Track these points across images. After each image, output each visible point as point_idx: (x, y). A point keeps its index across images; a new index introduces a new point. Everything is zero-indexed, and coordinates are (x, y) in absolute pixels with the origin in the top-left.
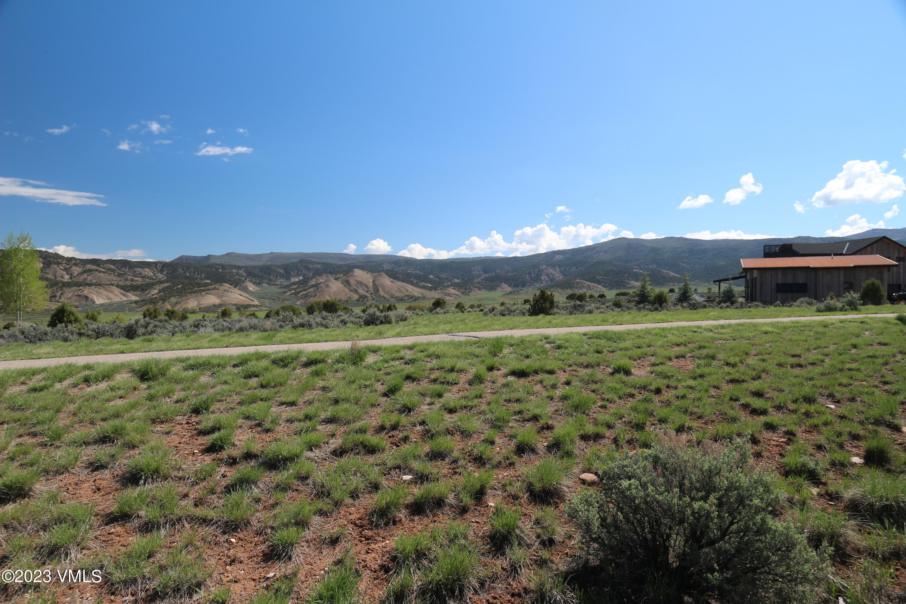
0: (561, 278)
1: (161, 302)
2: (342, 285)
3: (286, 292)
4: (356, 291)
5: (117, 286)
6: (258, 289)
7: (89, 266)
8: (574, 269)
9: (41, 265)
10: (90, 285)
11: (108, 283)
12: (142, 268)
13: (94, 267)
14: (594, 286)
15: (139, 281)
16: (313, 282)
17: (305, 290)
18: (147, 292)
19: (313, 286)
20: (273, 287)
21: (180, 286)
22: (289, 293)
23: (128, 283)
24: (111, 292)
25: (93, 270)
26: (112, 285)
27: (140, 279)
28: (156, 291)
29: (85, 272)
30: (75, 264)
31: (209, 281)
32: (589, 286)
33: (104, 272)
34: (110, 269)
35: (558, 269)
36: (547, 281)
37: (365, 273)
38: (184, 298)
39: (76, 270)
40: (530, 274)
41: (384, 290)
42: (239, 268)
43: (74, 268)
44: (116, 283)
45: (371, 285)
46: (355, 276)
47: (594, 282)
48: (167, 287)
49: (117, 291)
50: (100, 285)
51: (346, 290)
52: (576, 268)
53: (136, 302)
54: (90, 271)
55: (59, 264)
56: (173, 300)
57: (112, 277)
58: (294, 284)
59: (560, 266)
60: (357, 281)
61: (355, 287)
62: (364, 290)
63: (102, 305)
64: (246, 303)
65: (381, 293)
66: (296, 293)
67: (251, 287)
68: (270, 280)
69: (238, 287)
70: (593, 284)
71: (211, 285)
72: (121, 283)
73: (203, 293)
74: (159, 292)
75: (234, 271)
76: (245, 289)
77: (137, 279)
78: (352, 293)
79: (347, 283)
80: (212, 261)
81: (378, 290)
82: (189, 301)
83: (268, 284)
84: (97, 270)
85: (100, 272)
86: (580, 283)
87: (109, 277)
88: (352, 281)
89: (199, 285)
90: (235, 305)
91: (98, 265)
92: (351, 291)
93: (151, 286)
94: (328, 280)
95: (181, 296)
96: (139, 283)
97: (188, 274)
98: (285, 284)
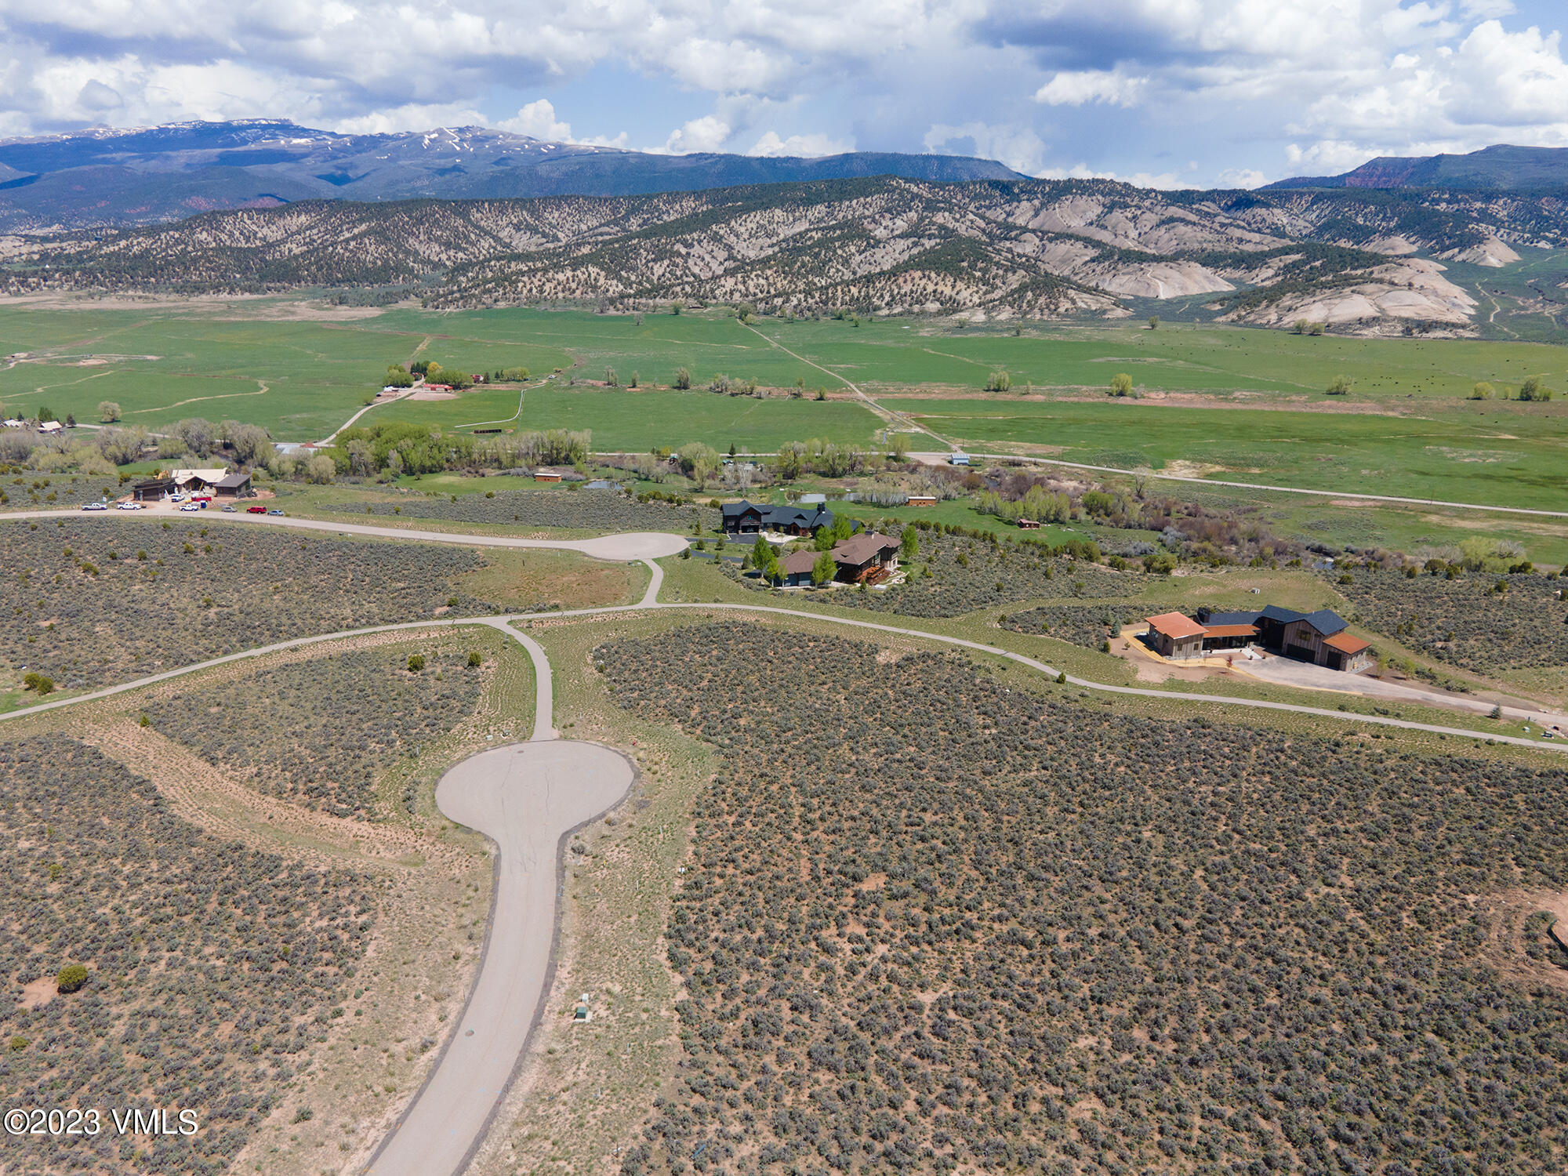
7: (1173, 211)
9: (1099, 210)
13: (1181, 212)
15: (1255, 243)
18: (1254, 272)
21: (1318, 263)
24: (1188, 272)
25: (1176, 219)
27: (1256, 237)
28: (1270, 272)
29: (1163, 222)
30: (1150, 208)
33: (1194, 224)
34: (1207, 212)
39: (1149, 220)
48: (1294, 264)
49: (1198, 269)
53: (1222, 298)
54: (1172, 220)
55: (1125, 207)
57: (1206, 235)
63: (1168, 302)
64: (1434, 317)
73: (1348, 290)
74: (1276, 275)
77: (1248, 236)
82: (1313, 307)
84: (1182, 220)
85: (1187, 222)
87: (1199, 235)
90: (1407, 320)
91: (1191, 205)
93: (1264, 259)
96: (1249, 248)
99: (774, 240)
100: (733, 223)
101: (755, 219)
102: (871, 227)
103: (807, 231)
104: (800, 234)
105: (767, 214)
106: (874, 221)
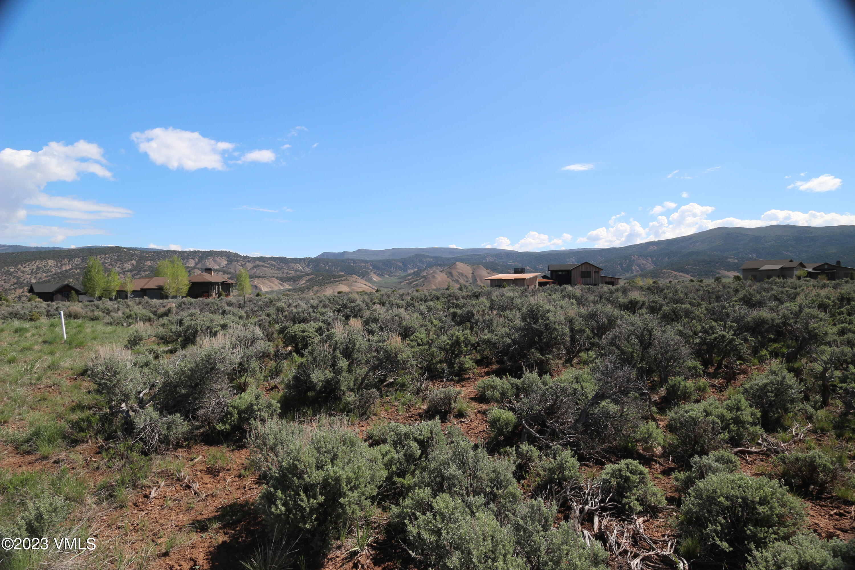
0: (652, 267)
1: (307, 290)
2: (446, 276)
3: (402, 282)
4: (457, 281)
5: (277, 278)
6: (380, 279)
7: (258, 263)
8: (666, 259)
9: (226, 262)
10: (258, 277)
11: (270, 275)
12: (294, 263)
13: (261, 263)
14: (681, 276)
15: (292, 273)
16: (425, 274)
17: (417, 280)
18: (297, 282)
19: (424, 277)
20: (392, 278)
22: (404, 283)
23: (285, 275)
24: (273, 282)
25: (260, 266)
26: (273, 277)
28: (304, 282)
29: (255, 267)
30: (249, 261)
31: (343, 273)
32: (676, 276)
33: (268, 267)
34: (272, 265)
35: (650, 259)
36: (638, 271)
37: (466, 265)
38: (323, 287)
39: (250, 265)
40: (621, 264)
41: (481, 280)
42: (366, 262)
43: (248, 264)
44: (276, 275)
45: (470, 276)
46: (457, 268)
47: (682, 272)
49: (276, 281)
50: (265, 277)
51: (449, 279)
52: (668, 259)
54: (259, 266)
55: (237, 261)
56: (316, 288)
57: (273, 271)
58: (409, 275)
59: (651, 257)
60: (458, 272)
61: (456, 278)
62: (464, 280)
65: (479, 282)
66: (410, 283)
67: (375, 278)
68: (391, 272)
69: (365, 278)
70: (681, 274)
71: (343, 276)
72: (279, 276)
73: (337, 283)
75: (363, 264)
76: (370, 280)
77: (291, 272)
78: (454, 283)
79: (450, 274)
80: (346, 257)
81: (476, 280)
83: (389, 275)
84: (263, 266)
85: (265, 267)
86: (667, 273)
87: (271, 271)
88: (455, 273)
89: (335, 277)
91: (264, 262)
92: (453, 280)
93: (300, 277)
94: (434, 272)
95: (321, 286)
96: (292, 275)
97: (327, 268)
98: (403, 275)
99: (50, 274)
100: (20, 266)
101: (35, 265)
102: (110, 267)
103: (70, 270)
104: (66, 271)
105: (44, 262)
106: (111, 264)
